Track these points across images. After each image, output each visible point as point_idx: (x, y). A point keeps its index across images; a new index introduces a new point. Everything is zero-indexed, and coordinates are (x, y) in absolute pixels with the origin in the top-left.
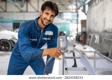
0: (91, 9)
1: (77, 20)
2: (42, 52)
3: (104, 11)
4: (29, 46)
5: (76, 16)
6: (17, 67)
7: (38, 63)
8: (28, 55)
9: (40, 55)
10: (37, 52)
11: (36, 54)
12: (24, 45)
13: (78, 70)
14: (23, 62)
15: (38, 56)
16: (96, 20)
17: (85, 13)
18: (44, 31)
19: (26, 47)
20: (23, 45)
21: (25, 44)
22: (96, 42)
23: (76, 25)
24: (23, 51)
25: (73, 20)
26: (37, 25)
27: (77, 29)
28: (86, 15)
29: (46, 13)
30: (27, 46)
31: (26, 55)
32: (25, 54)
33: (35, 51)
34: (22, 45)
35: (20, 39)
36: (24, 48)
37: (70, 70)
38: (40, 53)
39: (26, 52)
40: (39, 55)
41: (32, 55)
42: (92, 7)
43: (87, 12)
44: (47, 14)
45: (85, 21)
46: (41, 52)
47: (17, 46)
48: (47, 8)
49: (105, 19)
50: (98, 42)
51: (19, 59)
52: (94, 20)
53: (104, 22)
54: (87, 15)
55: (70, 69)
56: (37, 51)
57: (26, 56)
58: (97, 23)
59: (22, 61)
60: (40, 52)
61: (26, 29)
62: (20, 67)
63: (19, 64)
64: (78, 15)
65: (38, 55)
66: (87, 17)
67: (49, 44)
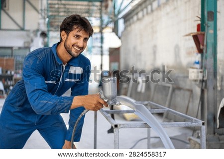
0: (129, 29)
1: (102, 47)
2: (72, 102)
3: (154, 32)
4: (45, 91)
5: (99, 40)
6: (14, 133)
7: (54, 124)
8: (45, 107)
9: (68, 106)
10: (62, 102)
11: (60, 106)
12: (36, 89)
13: (135, 128)
14: (26, 123)
15: (64, 108)
16: (139, 48)
17: (117, 35)
18: (68, 66)
19: (41, 94)
20: (34, 91)
21: (38, 88)
22: (139, 89)
23: (99, 57)
24: (36, 99)
25: (94, 47)
26: (56, 56)
27: (101, 65)
28: (120, 38)
29: (74, 36)
30: (43, 92)
31: (42, 107)
32: (40, 105)
33: (59, 100)
34: (32, 90)
35: (29, 81)
36: (37, 95)
37: (122, 128)
38: (67, 104)
39: (42, 101)
40: (66, 107)
41: (54, 107)
42: (130, 25)
43: (122, 32)
44: (78, 37)
45: (118, 49)
46: (70, 102)
47: (14, 93)
48: (77, 28)
49: (155, 46)
50: (143, 90)
51: (19, 117)
52: (135, 48)
53: (155, 53)
54: (122, 38)
55: (121, 126)
56: (62, 100)
57: (42, 110)
58: (140, 54)
59: (25, 121)
60: (67, 102)
61: (38, 63)
62: (20, 132)
63: (17, 128)
64: (102, 38)
65: (64, 106)
66: (122, 42)
67: (75, 90)
